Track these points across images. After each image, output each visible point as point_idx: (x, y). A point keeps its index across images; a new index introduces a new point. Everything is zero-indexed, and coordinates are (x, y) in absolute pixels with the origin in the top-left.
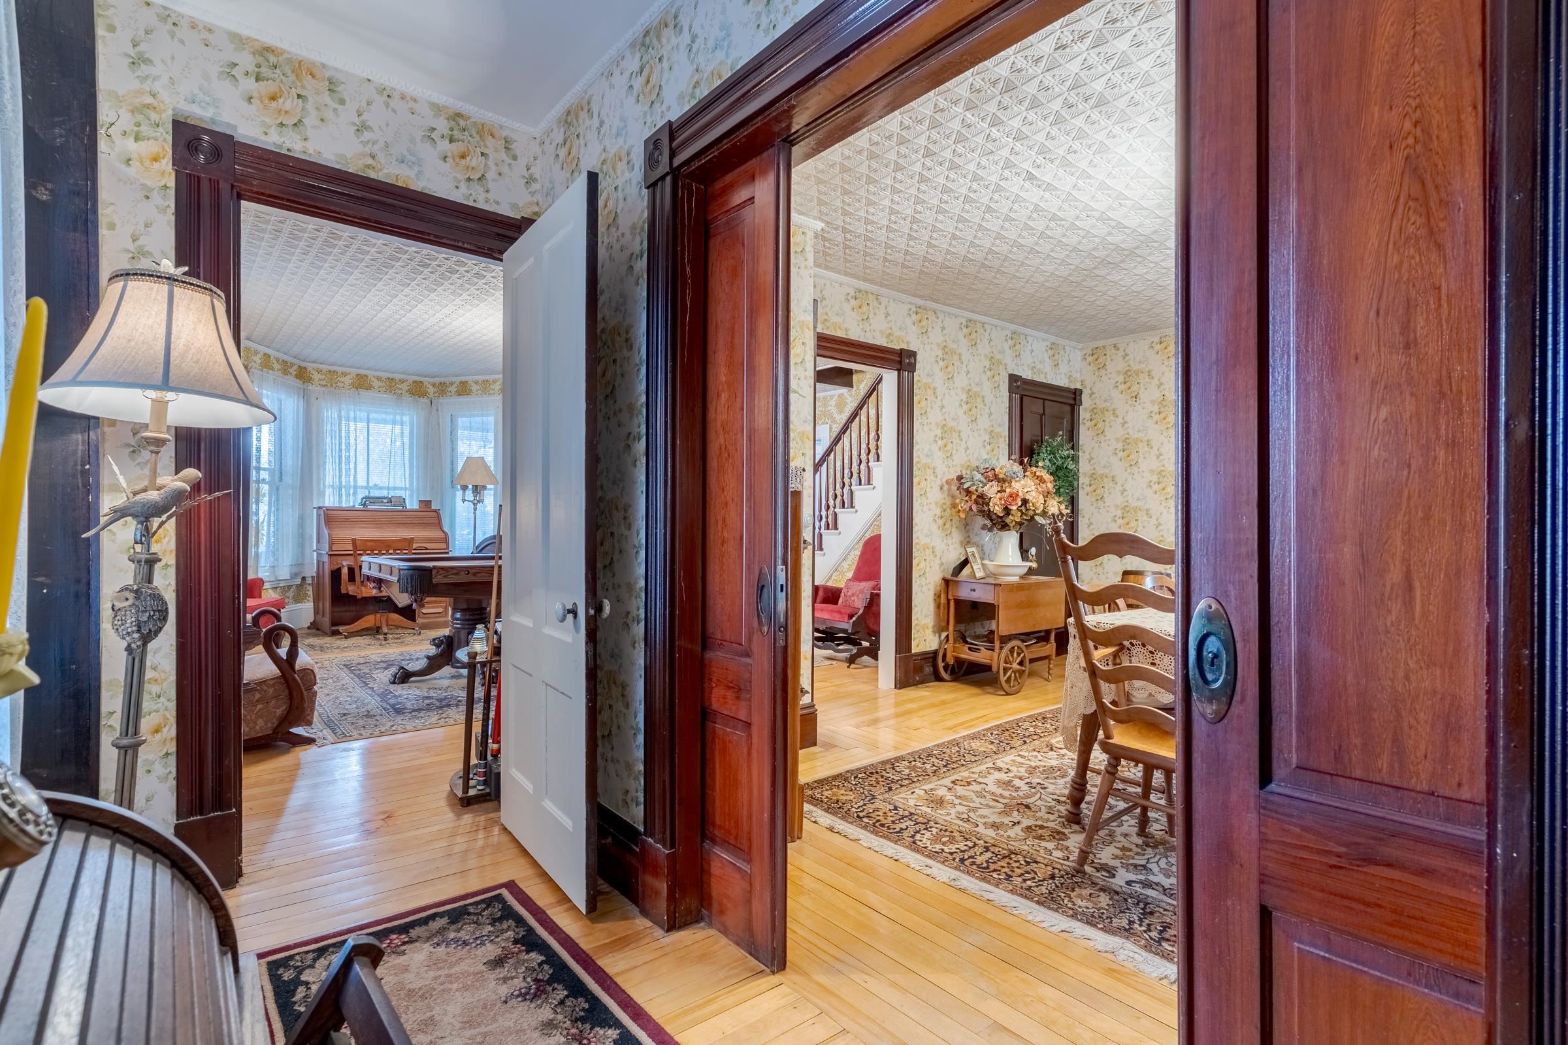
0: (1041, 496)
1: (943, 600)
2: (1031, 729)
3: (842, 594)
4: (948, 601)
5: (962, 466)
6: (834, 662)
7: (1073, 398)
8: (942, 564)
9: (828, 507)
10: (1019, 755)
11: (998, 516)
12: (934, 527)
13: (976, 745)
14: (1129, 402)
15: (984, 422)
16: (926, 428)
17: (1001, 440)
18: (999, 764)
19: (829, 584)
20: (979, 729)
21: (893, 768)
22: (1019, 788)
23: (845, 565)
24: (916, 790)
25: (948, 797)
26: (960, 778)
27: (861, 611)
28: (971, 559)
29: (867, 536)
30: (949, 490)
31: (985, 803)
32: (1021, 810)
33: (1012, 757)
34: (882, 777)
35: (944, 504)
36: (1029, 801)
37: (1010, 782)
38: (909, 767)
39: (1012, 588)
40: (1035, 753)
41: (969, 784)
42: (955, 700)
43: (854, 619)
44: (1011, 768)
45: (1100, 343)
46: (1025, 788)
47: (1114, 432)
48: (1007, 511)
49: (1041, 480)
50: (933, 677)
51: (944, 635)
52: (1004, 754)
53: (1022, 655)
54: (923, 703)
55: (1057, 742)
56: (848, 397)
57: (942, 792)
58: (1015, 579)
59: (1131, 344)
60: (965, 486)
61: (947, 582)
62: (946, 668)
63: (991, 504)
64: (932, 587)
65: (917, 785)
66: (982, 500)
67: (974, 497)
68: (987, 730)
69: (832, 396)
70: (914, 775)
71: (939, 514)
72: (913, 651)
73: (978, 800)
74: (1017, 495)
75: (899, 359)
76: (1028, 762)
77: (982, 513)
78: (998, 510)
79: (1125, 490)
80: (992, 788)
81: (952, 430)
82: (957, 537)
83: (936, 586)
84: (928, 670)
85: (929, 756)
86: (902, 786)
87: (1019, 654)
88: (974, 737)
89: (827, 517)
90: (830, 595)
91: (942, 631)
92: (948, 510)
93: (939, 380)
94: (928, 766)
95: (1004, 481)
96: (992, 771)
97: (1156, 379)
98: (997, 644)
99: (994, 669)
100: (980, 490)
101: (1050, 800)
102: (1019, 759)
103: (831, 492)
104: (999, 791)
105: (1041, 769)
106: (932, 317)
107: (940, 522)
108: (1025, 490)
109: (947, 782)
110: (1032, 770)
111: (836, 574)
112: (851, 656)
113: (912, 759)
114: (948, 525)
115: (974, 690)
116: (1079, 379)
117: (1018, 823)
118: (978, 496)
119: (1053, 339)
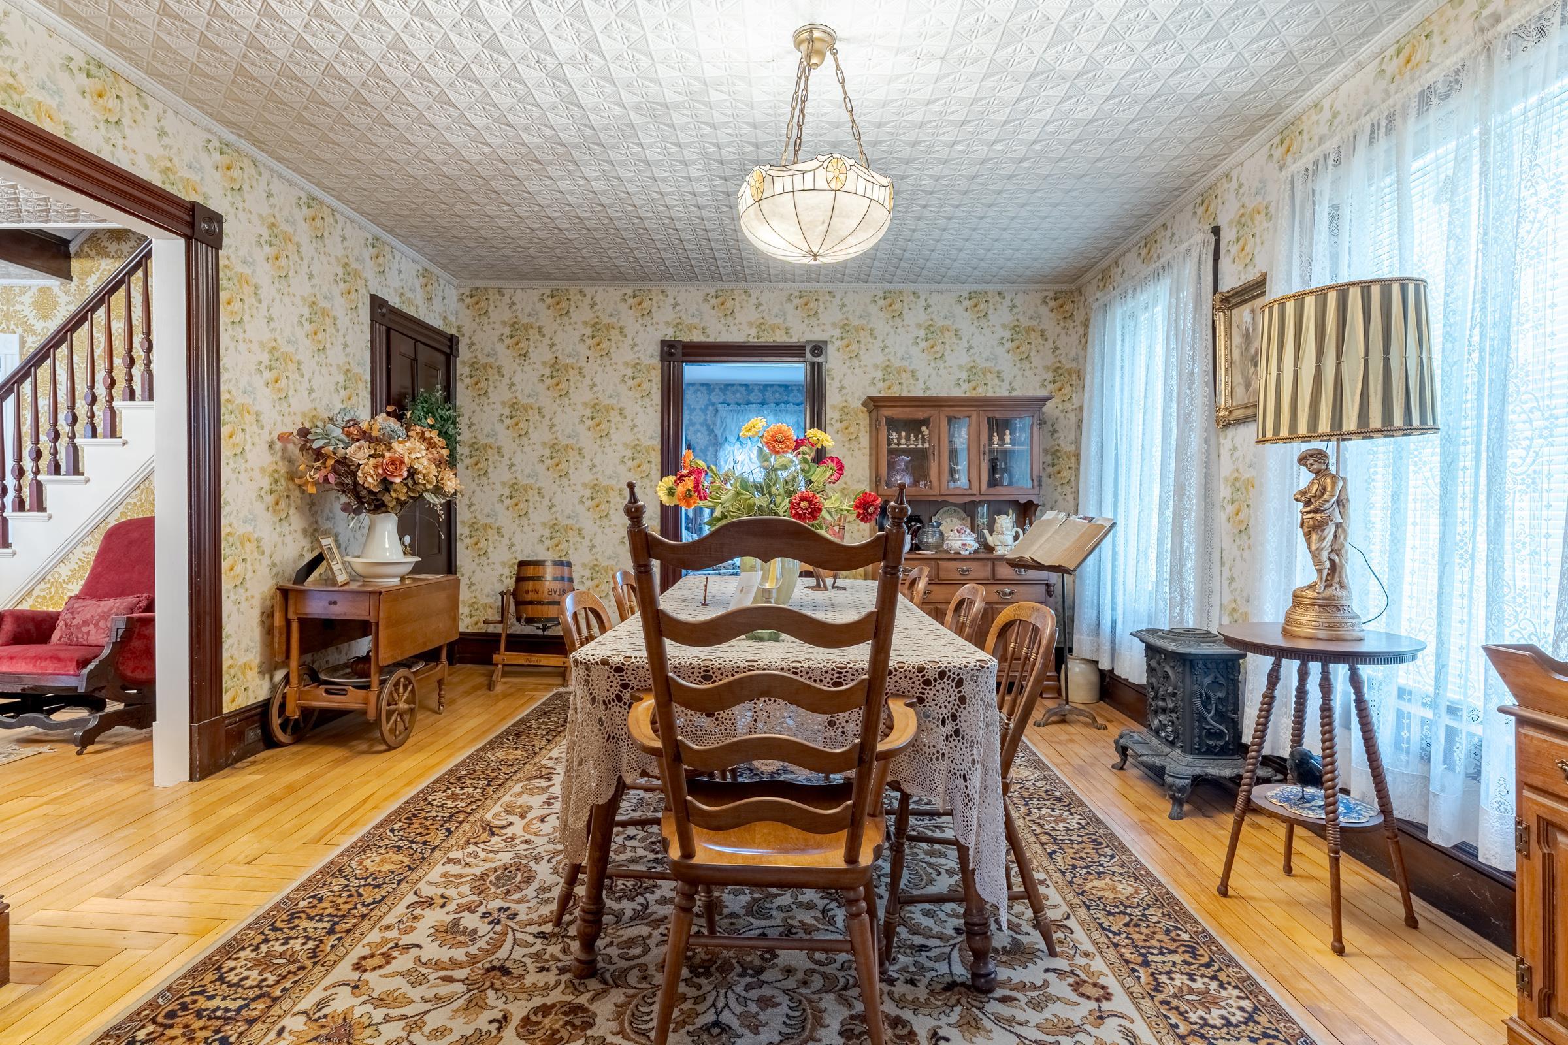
0: (433, 466)
1: (278, 620)
2: (450, 803)
3: (61, 624)
4: (288, 622)
5: (304, 415)
6: (45, 748)
7: (447, 346)
8: (274, 565)
9: (21, 473)
10: (450, 860)
11: (371, 492)
12: (259, 507)
13: (372, 862)
14: (518, 361)
15: (336, 355)
16: (242, 347)
17: (361, 385)
18: (427, 891)
19: (26, 606)
20: (368, 828)
21: (221, 979)
22: (475, 931)
23: (64, 571)
24: (287, 1022)
25: (358, 1012)
26: (366, 951)
27: (106, 652)
28: (327, 555)
29: (112, 522)
30: (284, 450)
31: (430, 994)
32: (498, 984)
33: (439, 869)
34: (199, 1014)
35: (276, 471)
36: (502, 953)
37: (456, 922)
38: (257, 963)
39: (395, 595)
40: (472, 848)
41: (388, 958)
42: (311, 779)
43: (91, 667)
44: (448, 893)
45: (481, 284)
46: (484, 928)
47: (500, 394)
48: (386, 484)
49: (431, 445)
50: (261, 744)
51: (279, 675)
52: (425, 866)
53: (410, 688)
54: (252, 800)
55: (495, 816)
56: (60, 293)
57: (343, 1001)
58: (394, 582)
59: (519, 291)
60: (315, 445)
61: (284, 593)
62: (284, 727)
63: (360, 474)
64: (257, 602)
65: (286, 1004)
66: (344, 467)
67: (330, 462)
68: (382, 824)
69: (24, 290)
70: (271, 979)
71: (267, 487)
72: (225, 711)
73: (415, 993)
74: (402, 462)
75: (188, 219)
76: (467, 870)
77: (343, 488)
78: (372, 482)
79: (513, 465)
80: (432, 951)
81: (287, 358)
82: (297, 521)
83: (264, 600)
84: (253, 734)
85: (292, 917)
86: (251, 1022)
87: (405, 687)
88: (365, 846)
89: (19, 489)
90: (31, 626)
91: (276, 668)
92: (283, 481)
93: (263, 274)
94: (296, 945)
95: (378, 441)
96: (418, 911)
97: (548, 337)
98: (375, 679)
99: (371, 716)
100: (341, 452)
101: (531, 939)
102: (453, 869)
103: (28, 446)
104: (445, 954)
105: (492, 878)
106: (250, 170)
107: (270, 499)
108: (413, 456)
109: (344, 971)
110: (480, 884)
111: (43, 585)
112: (85, 733)
113: (259, 938)
114: (282, 504)
115: (336, 753)
116: (455, 324)
117: (505, 1017)
118: (337, 462)
119: (427, 264)
